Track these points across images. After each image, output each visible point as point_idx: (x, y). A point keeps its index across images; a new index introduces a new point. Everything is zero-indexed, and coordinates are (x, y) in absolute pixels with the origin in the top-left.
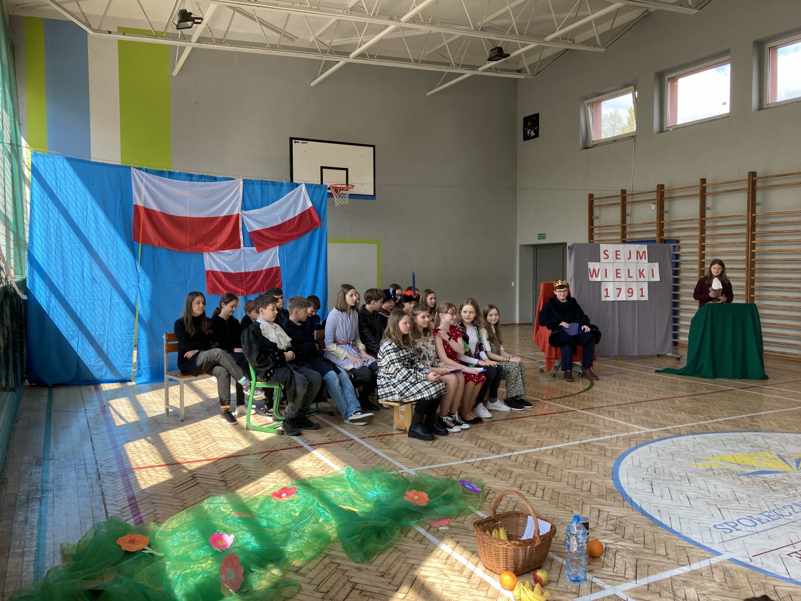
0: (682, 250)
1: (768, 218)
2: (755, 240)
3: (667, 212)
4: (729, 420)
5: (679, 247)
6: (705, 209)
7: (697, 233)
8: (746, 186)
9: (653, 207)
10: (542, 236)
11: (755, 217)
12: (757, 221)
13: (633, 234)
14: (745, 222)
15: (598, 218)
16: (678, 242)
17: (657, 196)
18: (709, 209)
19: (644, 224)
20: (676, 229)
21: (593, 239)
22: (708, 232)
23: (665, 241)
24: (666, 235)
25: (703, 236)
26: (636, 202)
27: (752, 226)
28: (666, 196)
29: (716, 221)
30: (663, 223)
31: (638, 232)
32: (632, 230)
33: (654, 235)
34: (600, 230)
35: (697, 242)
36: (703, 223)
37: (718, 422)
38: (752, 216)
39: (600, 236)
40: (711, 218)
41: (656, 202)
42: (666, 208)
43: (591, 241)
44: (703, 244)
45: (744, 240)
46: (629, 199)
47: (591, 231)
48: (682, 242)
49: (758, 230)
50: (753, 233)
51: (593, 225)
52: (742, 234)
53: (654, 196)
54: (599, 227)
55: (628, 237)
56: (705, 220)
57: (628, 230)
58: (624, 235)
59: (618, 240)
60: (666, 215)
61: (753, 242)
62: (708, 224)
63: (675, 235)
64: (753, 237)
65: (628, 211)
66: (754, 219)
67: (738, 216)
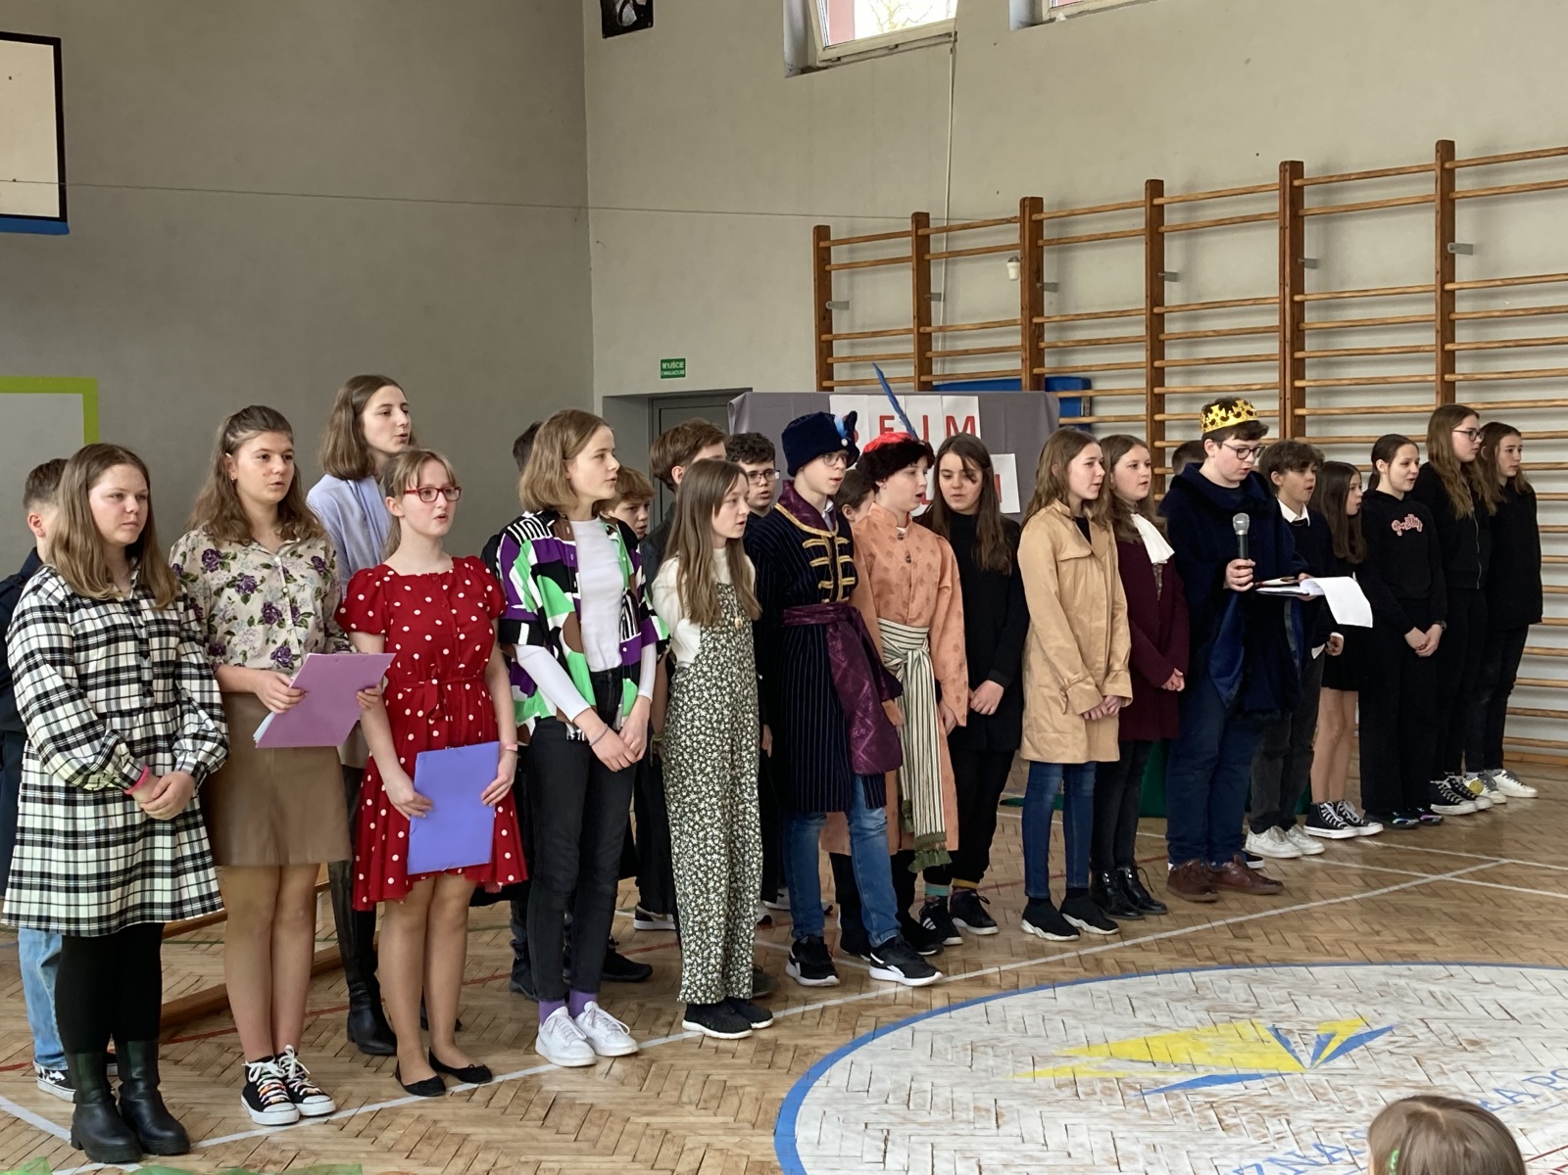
0: (1101, 411)
1: (1339, 307)
2: (1303, 378)
3: (1055, 287)
4: (1170, 940)
5: (1091, 401)
6: (1163, 279)
7: (1140, 356)
8: (1274, 206)
9: (1013, 270)
10: (673, 367)
11: (1302, 303)
12: (1310, 317)
13: (953, 362)
14: (1274, 320)
15: (846, 305)
16: (1087, 384)
17: (1022, 236)
18: (1174, 277)
19: (984, 326)
20: (1080, 343)
21: (830, 377)
22: (1173, 353)
23: (1047, 384)
24: (1050, 363)
25: (1157, 364)
26: (959, 253)
27: (1294, 333)
28: (1047, 234)
29: (1196, 318)
30: (1042, 324)
31: (966, 352)
32: (950, 346)
33: (1013, 365)
34: (852, 346)
35: (1141, 383)
36: (1156, 323)
37: (1138, 946)
38: (1292, 302)
39: (853, 367)
40: (1181, 308)
41: (1018, 253)
42: (1048, 277)
43: (826, 384)
44: (1157, 390)
45: (1274, 377)
46: (938, 245)
47: (824, 350)
48: (1098, 385)
49: (1310, 344)
50: (1299, 355)
51: (830, 331)
52: (1268, 358)
53: (1012, 235)
54: (849, 336)
55: (937, 369)
56: (1162, 315)
57: (937, 346)
58: (924, 364)
59: (906, 379)
60: (1047, 296)
61: (1298, 384)
62: (1172, 327)
63: (1080, 361)
64: (1298, 369)
65: (936, 286)
66: (1298, 309)
67: (1256, 301)
